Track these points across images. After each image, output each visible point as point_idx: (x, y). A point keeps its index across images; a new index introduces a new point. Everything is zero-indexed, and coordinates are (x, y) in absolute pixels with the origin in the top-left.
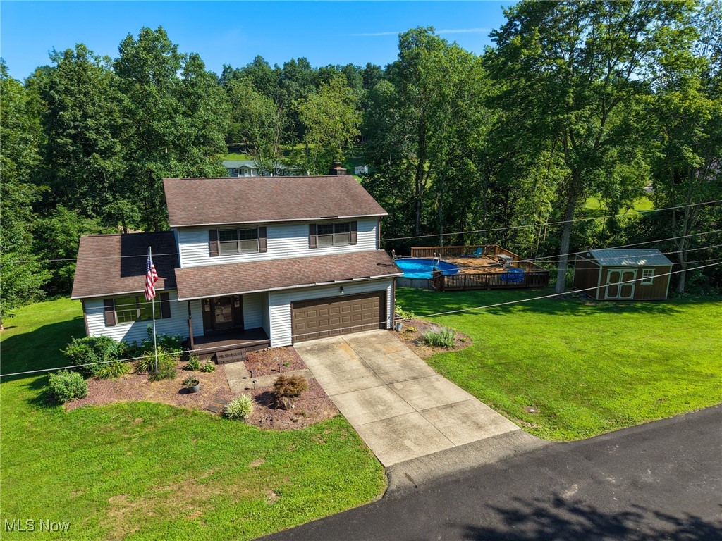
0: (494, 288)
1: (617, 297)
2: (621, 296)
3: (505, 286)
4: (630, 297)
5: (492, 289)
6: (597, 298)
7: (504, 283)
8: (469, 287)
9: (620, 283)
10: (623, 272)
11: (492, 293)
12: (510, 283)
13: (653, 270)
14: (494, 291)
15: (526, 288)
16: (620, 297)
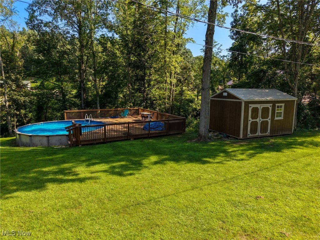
0: (137, 137)
1: (257, 134)
2: (261, 132)
3: (148, 134)
4: (267, 134)
5: (135, 139)
6: (241, 137)
7: (147, 132)
8: (110, 138)
9: (259, 120)
10: (262, 107)
11: (134, 142)
12: (152, 131)
13: (283, 105)
14: (137, 141)
15: (166, 135)
16: (260, 134)
